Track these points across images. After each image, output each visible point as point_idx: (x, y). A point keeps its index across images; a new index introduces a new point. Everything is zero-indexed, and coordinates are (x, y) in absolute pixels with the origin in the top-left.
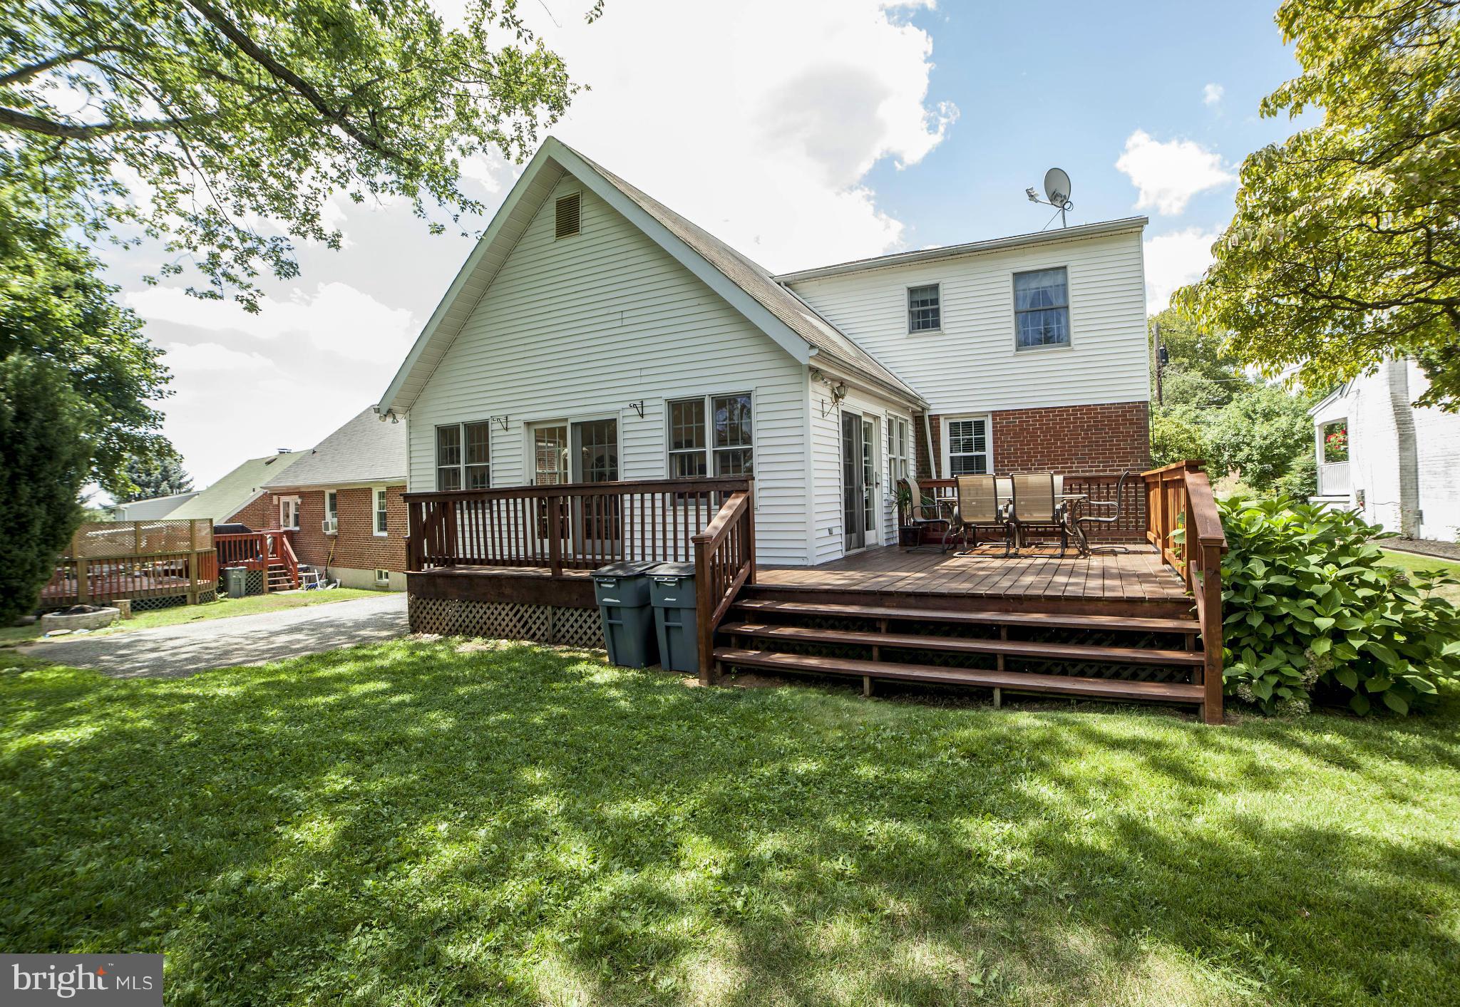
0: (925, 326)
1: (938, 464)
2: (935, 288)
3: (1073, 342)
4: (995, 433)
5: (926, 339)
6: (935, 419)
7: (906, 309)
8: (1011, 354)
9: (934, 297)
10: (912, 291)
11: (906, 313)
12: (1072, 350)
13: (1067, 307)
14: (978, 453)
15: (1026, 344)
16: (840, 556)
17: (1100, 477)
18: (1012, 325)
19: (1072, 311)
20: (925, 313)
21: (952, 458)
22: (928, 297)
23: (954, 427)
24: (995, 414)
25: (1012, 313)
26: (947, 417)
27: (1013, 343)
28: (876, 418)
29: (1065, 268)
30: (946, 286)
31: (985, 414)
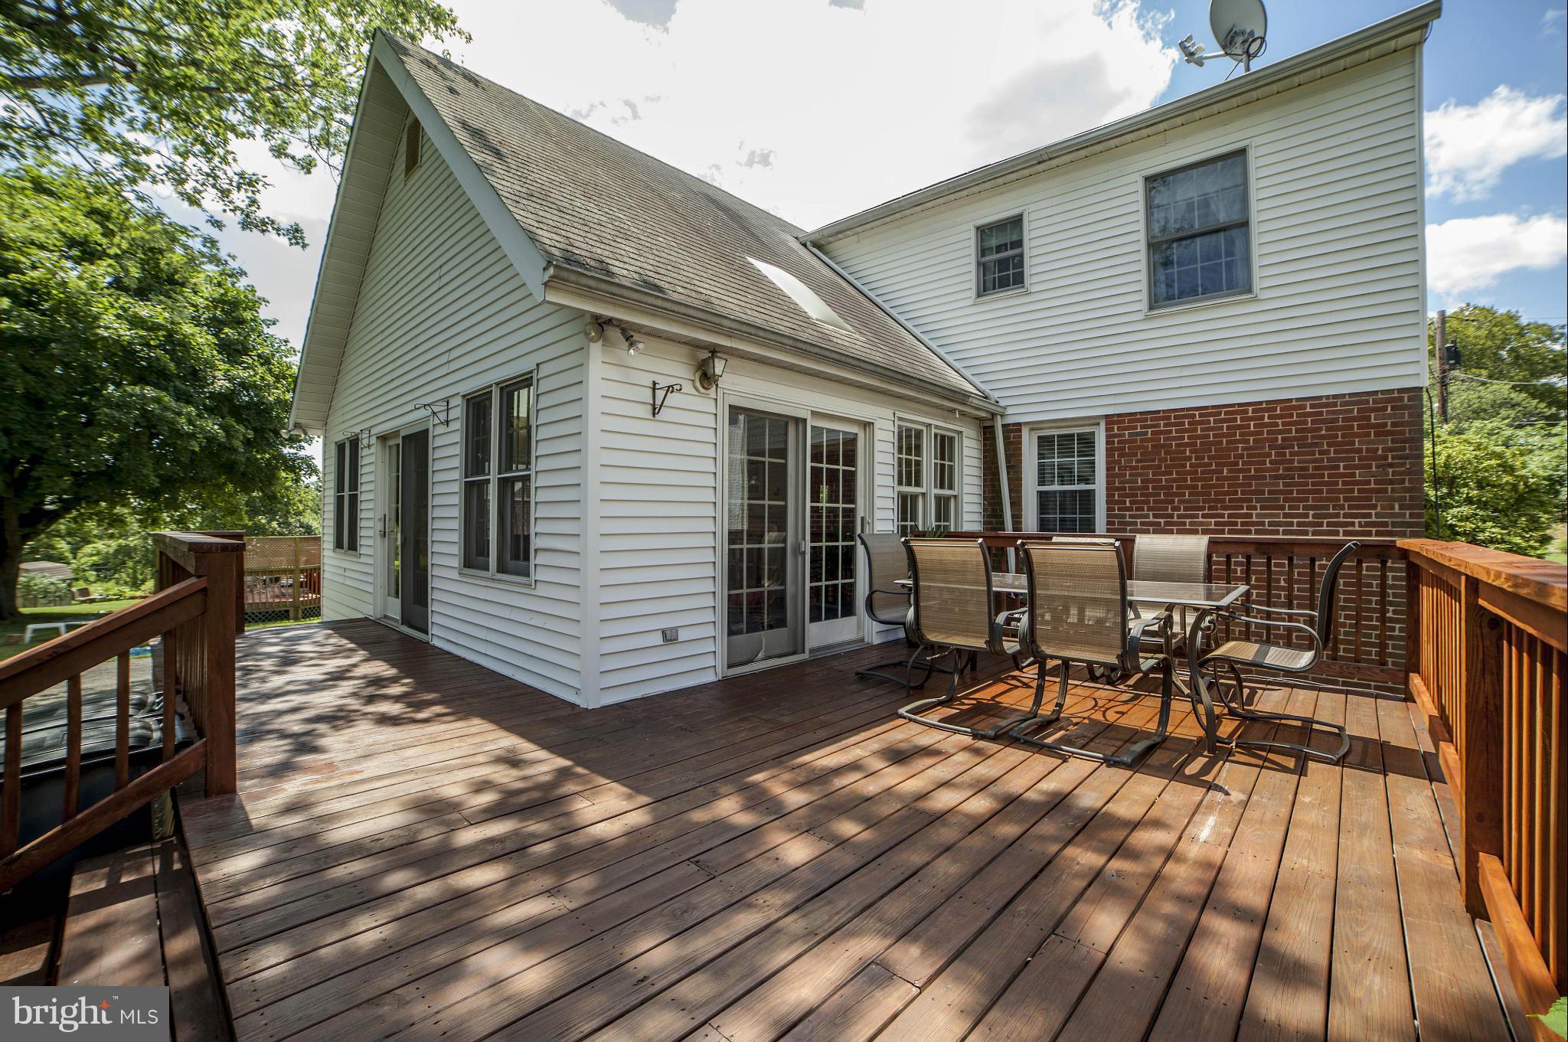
0: (1003, 283)
1: (1016, 504)
2: (1016, 222)
3: (1257, 284)
4: (1110, 452)
5: (1003, 303)
6: (1013, 432)
7: (973, 259)
8: (1140, 316)
9: (1015, 238)
10: (983, 231)
11: (973, 267)
12: (1256, 300)
13: (1245, 224)
14: (1083, 487)
15: (1170, 298)
16: (709, 677)
17: (1293, 544)
18: (1143, 266)
19: (1255, 229)
20: (1003, 264)
21: (1041, 494)
22: (1008, 237)
23: (1045, 443)
24: (1109, 419)
25: (1142, 246)
26: (1034, 426)
27: (1144, 296)
28: (867, 425)
29: (1242, 152)
30: (1033, 216)
31: (1094, 421)
